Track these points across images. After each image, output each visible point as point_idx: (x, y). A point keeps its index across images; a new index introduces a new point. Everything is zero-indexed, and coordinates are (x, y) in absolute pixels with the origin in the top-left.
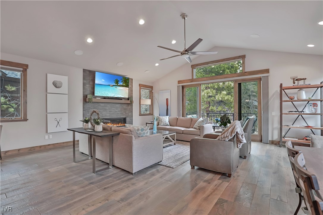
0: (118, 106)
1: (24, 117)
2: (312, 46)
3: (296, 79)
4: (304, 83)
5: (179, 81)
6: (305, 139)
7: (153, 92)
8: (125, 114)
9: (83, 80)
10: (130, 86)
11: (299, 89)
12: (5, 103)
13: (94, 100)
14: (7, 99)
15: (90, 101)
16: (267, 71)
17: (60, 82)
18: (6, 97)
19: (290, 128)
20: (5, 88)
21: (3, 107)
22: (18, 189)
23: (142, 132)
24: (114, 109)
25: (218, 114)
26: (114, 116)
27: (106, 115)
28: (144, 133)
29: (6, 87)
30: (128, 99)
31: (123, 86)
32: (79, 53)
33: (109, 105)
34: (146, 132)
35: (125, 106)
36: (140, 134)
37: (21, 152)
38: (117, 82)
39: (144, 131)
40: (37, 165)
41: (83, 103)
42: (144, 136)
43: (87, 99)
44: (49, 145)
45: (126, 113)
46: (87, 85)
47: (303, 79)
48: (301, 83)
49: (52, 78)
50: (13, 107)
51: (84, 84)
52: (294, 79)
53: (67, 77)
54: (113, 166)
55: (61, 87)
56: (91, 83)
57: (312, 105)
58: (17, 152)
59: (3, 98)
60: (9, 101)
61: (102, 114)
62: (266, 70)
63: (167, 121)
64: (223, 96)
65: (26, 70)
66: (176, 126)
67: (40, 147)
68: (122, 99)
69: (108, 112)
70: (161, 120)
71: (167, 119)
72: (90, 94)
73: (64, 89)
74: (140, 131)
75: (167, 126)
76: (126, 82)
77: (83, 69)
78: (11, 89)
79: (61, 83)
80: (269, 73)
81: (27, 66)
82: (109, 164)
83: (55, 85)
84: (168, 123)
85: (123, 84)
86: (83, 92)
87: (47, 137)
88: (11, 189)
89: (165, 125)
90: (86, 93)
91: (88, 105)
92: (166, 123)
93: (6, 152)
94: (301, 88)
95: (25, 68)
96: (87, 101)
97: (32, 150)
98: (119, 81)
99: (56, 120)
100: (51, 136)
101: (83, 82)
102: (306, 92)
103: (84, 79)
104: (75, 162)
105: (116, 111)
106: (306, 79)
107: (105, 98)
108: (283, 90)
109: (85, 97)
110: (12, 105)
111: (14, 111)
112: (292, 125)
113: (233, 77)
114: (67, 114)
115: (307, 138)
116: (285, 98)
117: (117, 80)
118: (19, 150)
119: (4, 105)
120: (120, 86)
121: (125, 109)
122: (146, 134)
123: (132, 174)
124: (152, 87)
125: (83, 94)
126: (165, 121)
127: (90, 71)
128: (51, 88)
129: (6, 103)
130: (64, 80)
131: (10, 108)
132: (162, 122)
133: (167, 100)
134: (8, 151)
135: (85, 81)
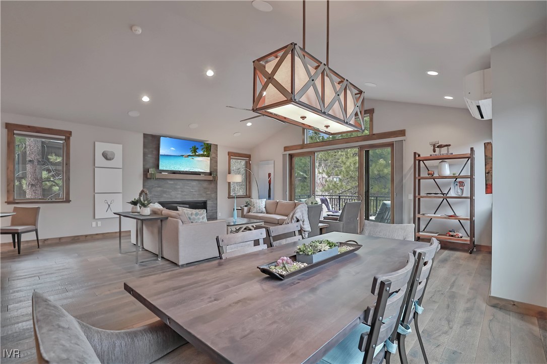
0: (195, 184)
1: (66, 197)
2: (451, 98)
3: (438, 145)
4: (448, 151)
5: (285, 148)
6: (448, 235)
7: (251, 163)
8: (204, 195)
9: (144, 149)
10: (213, 155)
11: (441, 160)
12: (48, 179)
13: (158, 176)
14: (51, 174)
15: (152, 177)
16: (402, 133)
17: (112, 152)
18: (49, 171)
19: (431, 219)
20: (48, 159)
21: (46, 184)
22: (51, 274)
23: (196, 218)
24: (188, 188)
25: (350, 198)
26: (189, 199)
27: (176, 197)
28: (199, 219)
29: (50, 157)
30: (210, 174)
31: (203, 155)
32: (134, 114)
33: (180, 183)
34: (201, 217)
35: (205, 185)
36: (194, 219)
37: (62, 241)
38: (195, 150)
39: (199, 216)
40: (76, 255)
41: (144, 180)
42: (200, 221)
43: (148, 174)
44: (97, 234)
45: (207, 194)
46: (149, 156)
47: (447, 146)
48: (444, 151)
49: (101, 148)
50: (57, 185)
51: (145, 155)
52: (434, 146)
53: (121, 145)
54: (163, 258)
55: (113, 159)
56: (155, 152)
57: (458, 184)
58: (58, 241)
59: (45, 172)
60: (53, 176)
61: (171, 195)
62: (401, 131)
63: (262, 206)
64: (379, 168)
65: (69, 138)
66: (275, 214)
67: (86, 236)
68: (200, 174)
69: (180, 192)
70: (254, 205)
71: (262, 203)
72: (153, 167)
73: (118, 161)
74: (194, 216)
75: (261, 213)
76: (208, 149)
77: (144, 134)
78: (56, 159)
79: (113, 154)
80: (405, 135)
81: (70, 133)
82: (157, 255)
83: (106, 156)
84: (264, 209)
85: (204, 152)
86: (144, 165)
87: (94, 224)
88: (44, 273)
89: (259, 212)
90: (147, 166)
91: (150, 183)
92: (260, 210)
93: (45, 240)
94: (443, 159)
95: (68, 135)
96: (149, 176)
97: (75, 240)
98: (198, 149)
99: (106, 202)
100: (99, 223)
101: (144, 151)
102: (450, 165)
103: (145, 146)
104: (121, 253)
105: (192, 190)
106: (450, 145)
107: (174, 173)
108: (423, 161)
109: (146, 172)
110: (56, 181)
111: (60, 190)
112: (435, 214)
113: (357, 141)
114: (121, 194)
115: (451, 233)
116: (424, 173)
117: (195, 148)
118: (60, 239)
119: (47, 182)
120: (199, 156)
121: (205, 188)
122: (201, 220)
123: (178, 266)
124: (249, 156)
125: (144, 168)
126: (259, 207)
127: (153, 136)
128: (100, 160)
129: (50, 179)
130: (117, 149)
131: (54, 186)
132: (254, 207)
133: (269, 175)
134: (47, 239)
135: (146, 150)
